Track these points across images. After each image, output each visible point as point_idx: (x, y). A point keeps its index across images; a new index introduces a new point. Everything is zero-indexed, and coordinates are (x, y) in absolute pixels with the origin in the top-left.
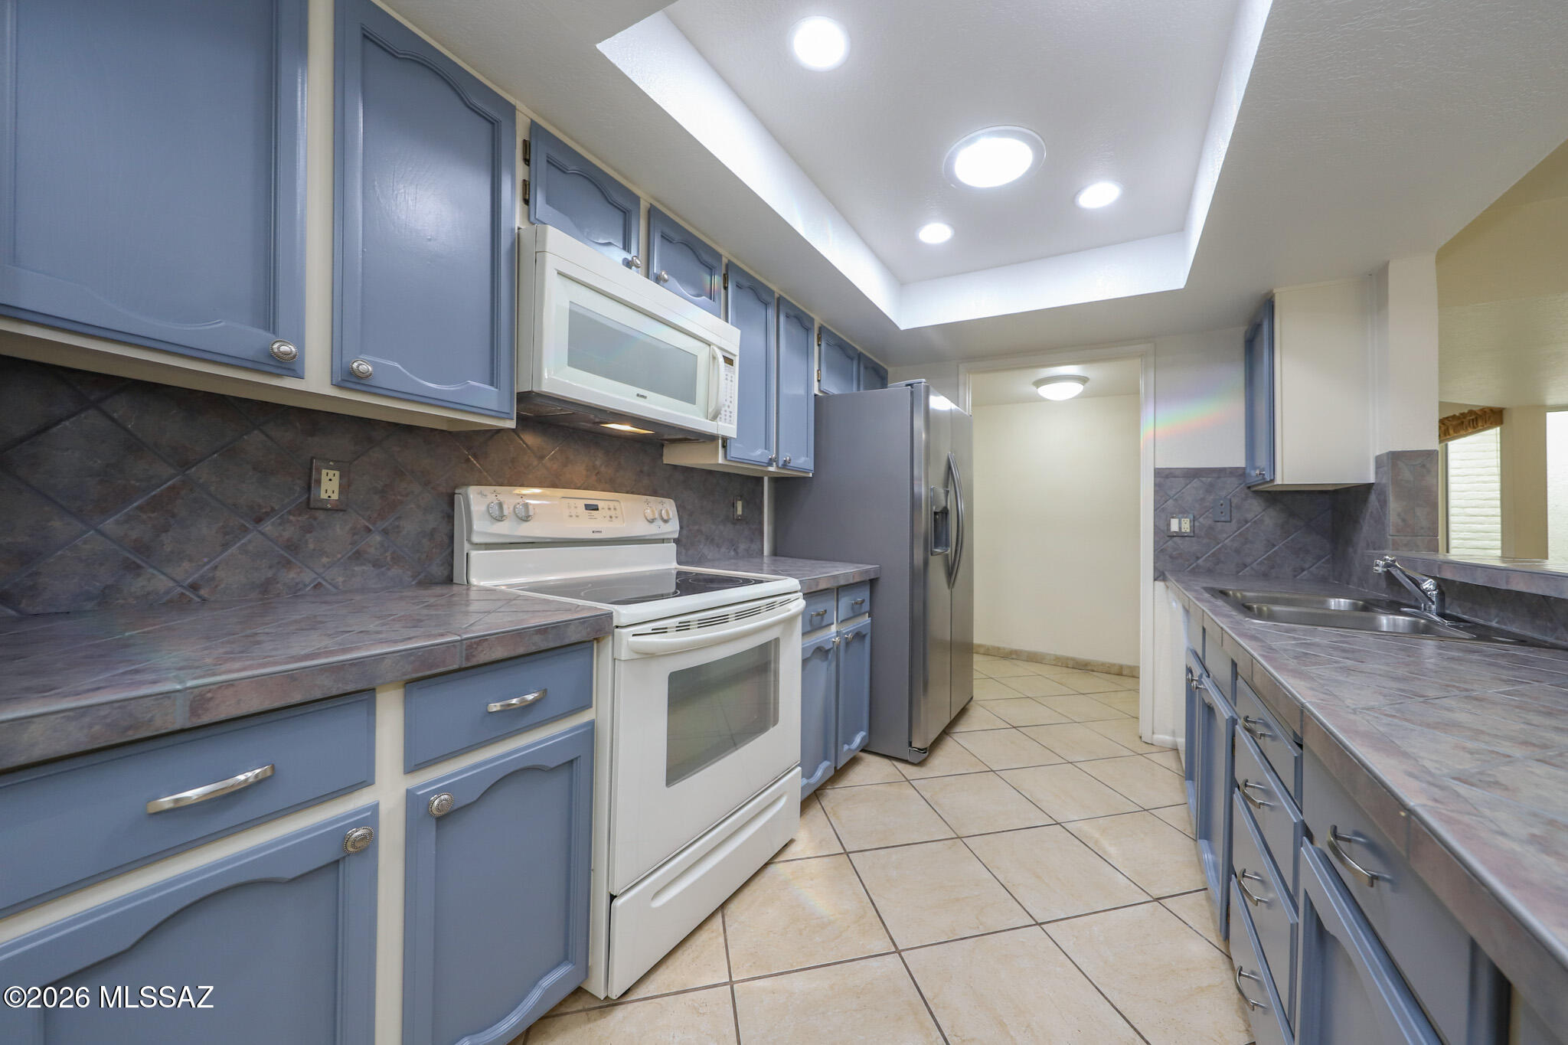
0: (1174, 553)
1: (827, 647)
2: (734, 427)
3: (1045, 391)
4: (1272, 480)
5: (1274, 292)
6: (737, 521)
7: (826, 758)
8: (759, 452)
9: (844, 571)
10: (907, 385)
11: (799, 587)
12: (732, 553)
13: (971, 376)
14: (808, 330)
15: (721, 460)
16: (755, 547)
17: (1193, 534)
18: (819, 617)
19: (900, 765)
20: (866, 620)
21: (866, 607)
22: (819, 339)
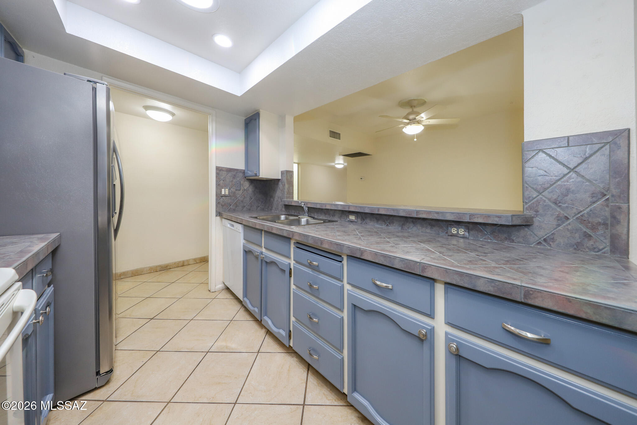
0: (223, 204)
4: (259, 176)
5: (260, 110)
10: (90, 81)
17: (229, 195)
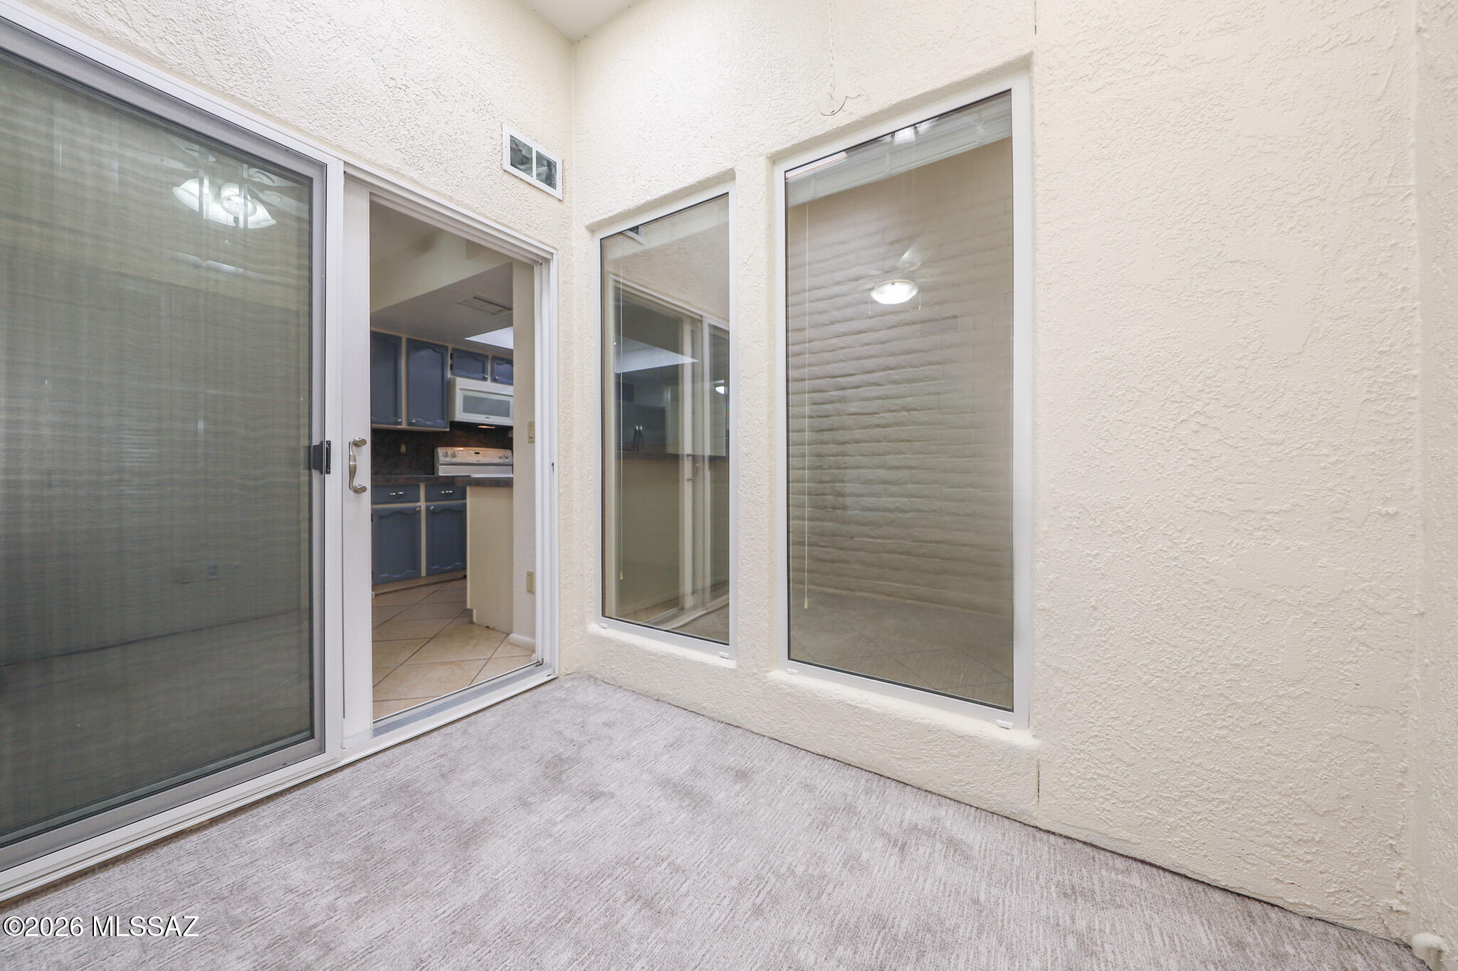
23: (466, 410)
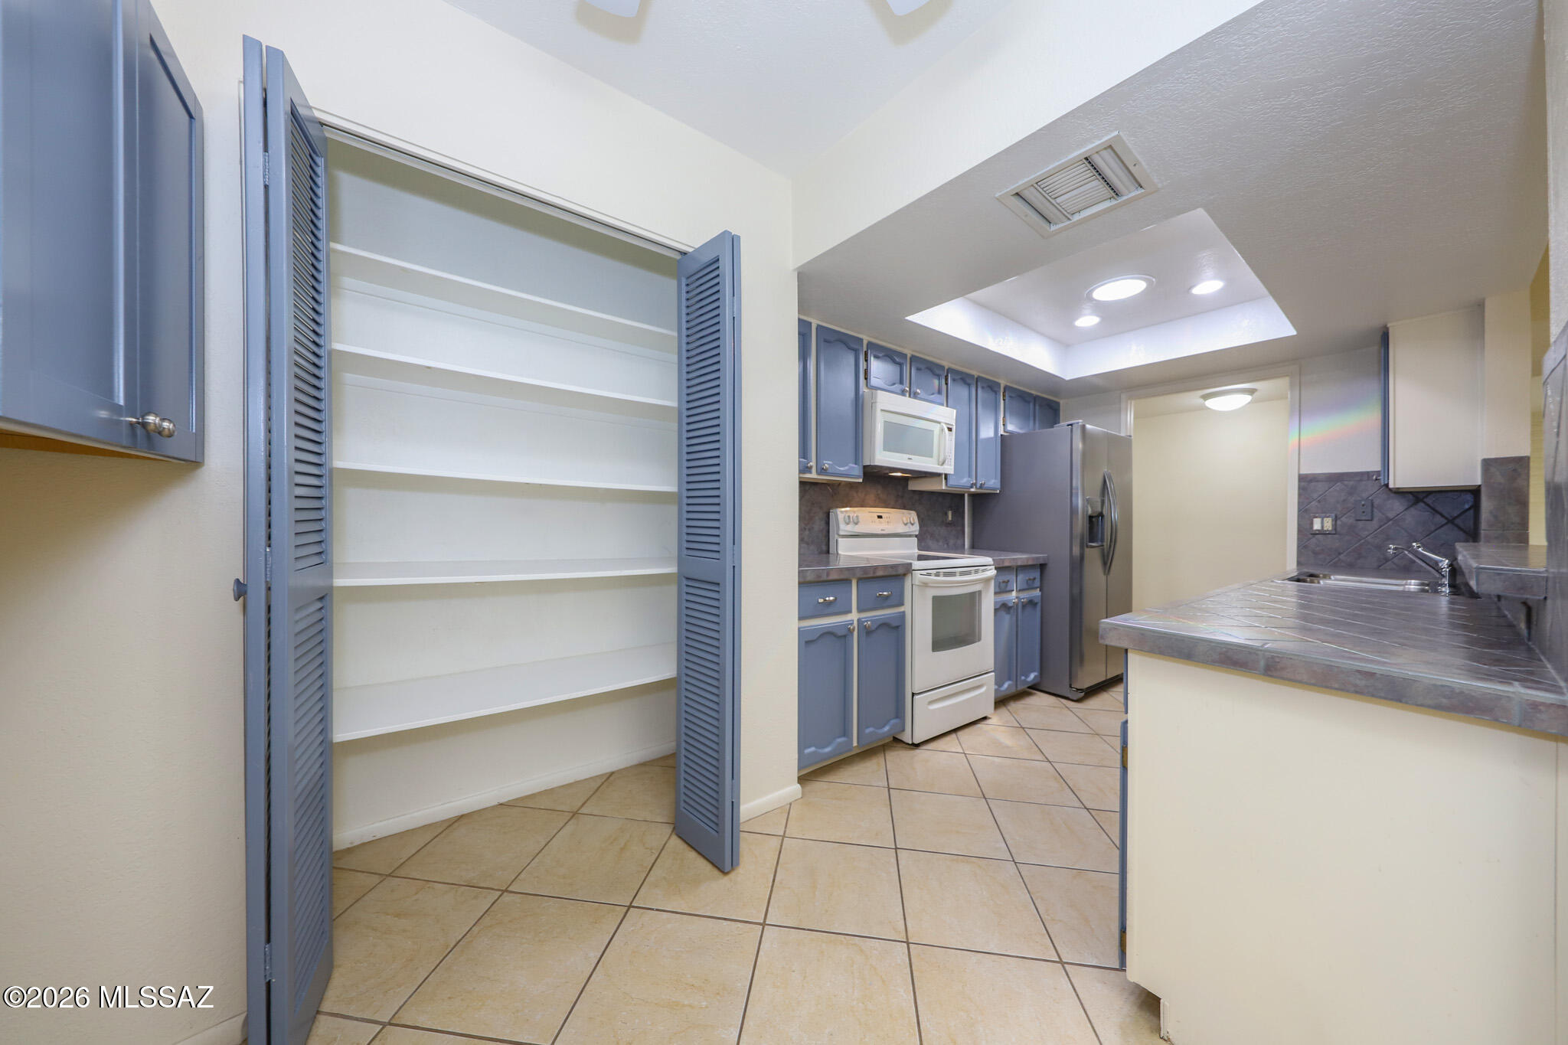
0: (1318, 548)
1: (1010, 605)
2: (953, 467)
3: (1210, 403)
4: (1387, 485)
5: (1389, 325)
6: (949, 524)
7: (1009, 679)
8: (965, 480)
9: (1021, 558)
10: (1068, 425)
11: (992, 563)
12: (946, 546)
13: (1133, 402)
14: (996, 392)
15: (944, 487)
16: (959, 542)
17: (1335, 531)
18: (1004, 584)
19: (1063, 700)
20: (1037, 592)
21: (1037, 583)
22: (1004, 396)
23: (887, 447)
